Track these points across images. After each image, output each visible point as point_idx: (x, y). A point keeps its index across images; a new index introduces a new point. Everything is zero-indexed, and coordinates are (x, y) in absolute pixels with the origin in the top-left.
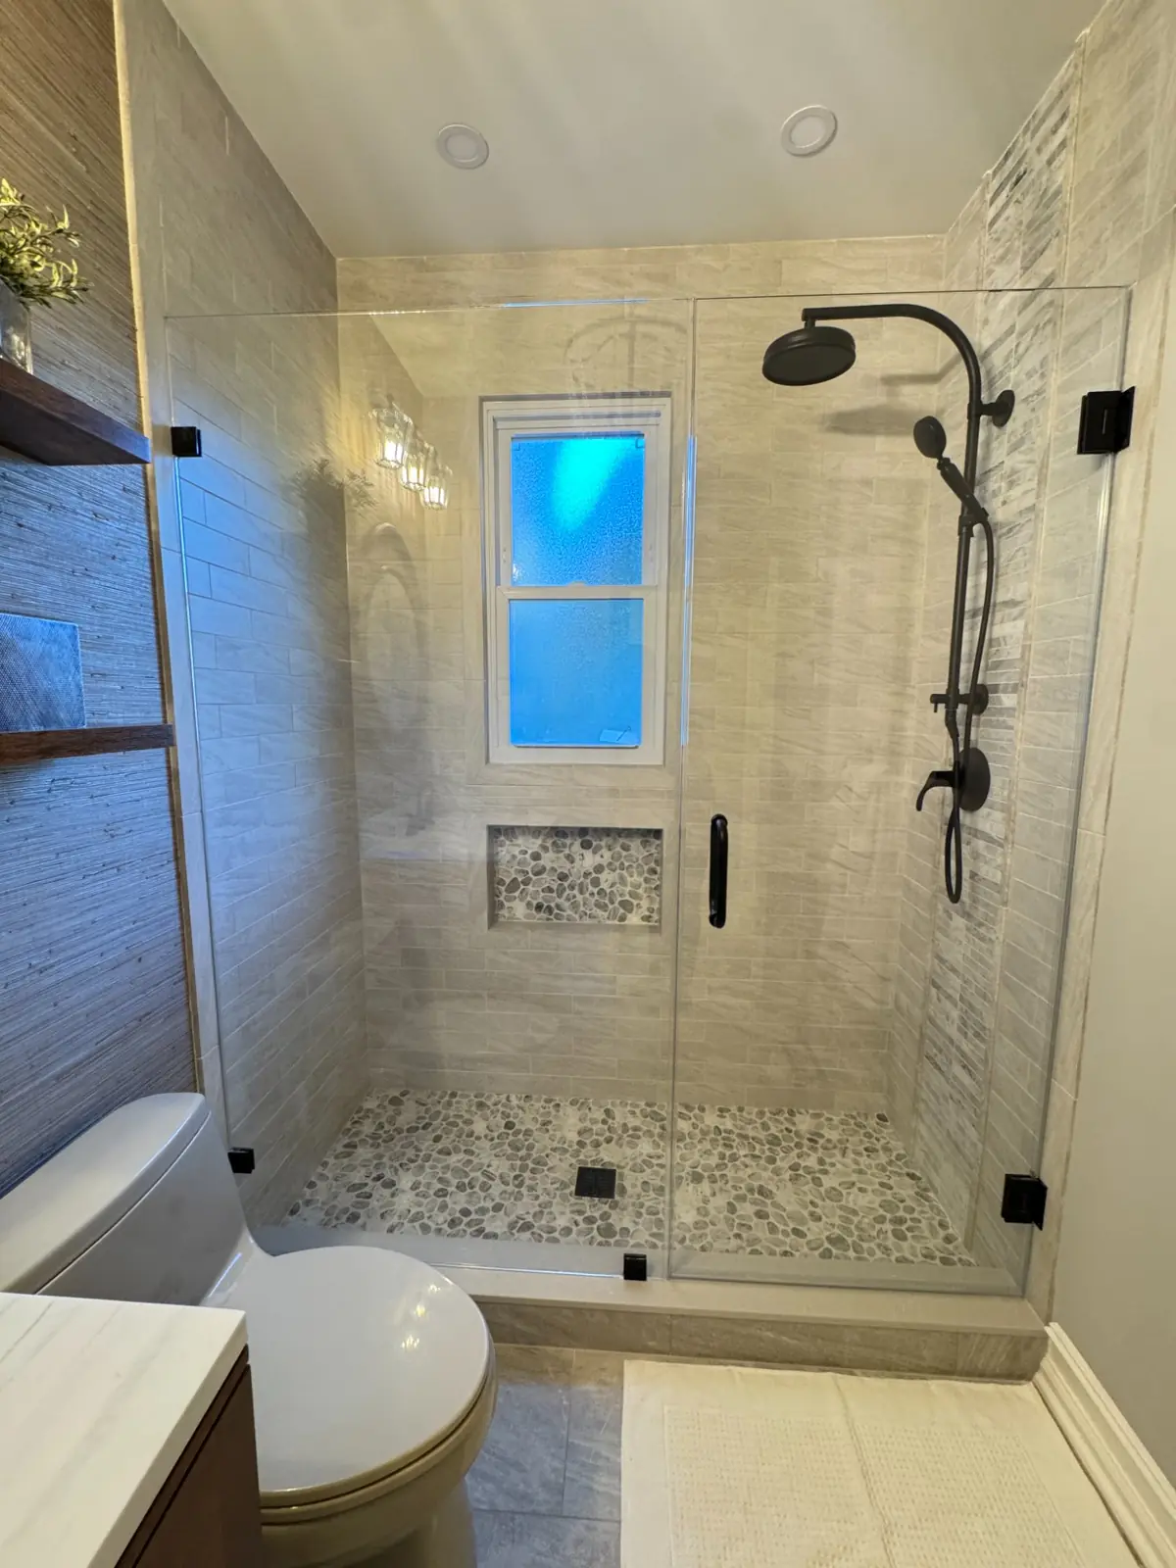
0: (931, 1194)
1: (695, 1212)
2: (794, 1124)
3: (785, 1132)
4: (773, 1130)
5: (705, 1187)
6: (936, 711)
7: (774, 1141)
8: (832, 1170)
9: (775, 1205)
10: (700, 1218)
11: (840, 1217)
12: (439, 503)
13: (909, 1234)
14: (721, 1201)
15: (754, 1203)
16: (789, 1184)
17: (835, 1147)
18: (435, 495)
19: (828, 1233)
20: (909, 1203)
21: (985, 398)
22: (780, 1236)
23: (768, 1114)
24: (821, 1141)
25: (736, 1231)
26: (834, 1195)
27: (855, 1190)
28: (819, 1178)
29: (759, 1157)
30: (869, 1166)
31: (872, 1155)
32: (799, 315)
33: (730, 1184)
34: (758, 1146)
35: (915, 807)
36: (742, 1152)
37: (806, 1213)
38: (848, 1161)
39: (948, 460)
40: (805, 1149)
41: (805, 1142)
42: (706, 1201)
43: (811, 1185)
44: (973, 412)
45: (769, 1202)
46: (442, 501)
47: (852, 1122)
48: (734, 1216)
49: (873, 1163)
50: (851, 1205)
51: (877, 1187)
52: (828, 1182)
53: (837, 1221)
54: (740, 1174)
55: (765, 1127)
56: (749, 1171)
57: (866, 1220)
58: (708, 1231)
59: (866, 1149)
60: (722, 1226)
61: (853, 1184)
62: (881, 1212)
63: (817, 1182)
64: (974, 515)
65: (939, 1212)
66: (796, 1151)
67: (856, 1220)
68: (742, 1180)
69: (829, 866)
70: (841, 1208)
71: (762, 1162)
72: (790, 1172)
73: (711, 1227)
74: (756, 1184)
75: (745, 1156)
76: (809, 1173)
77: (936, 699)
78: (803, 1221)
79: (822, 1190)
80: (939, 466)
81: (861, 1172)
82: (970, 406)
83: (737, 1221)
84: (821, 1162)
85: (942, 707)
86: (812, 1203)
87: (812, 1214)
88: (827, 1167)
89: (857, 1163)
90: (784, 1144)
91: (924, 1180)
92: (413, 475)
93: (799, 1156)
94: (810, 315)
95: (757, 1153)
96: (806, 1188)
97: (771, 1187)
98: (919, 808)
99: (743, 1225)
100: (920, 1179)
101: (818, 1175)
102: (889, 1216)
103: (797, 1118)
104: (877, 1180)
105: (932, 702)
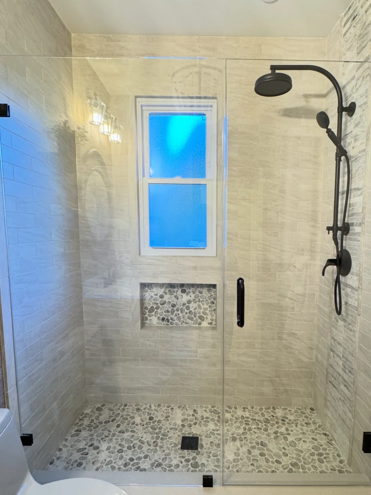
0: (333, 442)
1: (233, 455)
2: (275, 413)
3: (272, 417)
4: (266, 417)
5: (238, 443)
6: (329, 234)
7: (267, 421)
8: (291, 433)
9: (268, 450)
10: (236, 457)
11: (296, 454)
12: (117, 141)
13: (325, 460)
14: (244, 449)
15: (259, 449)
16: (274, 440)
17: (293, 423)
18: (115, 137)
19: (290, 461)
20: (324, 446)
21: (344, 105)
22: (270, 464)
23: (264, 409)
24: (287, 420)
25: (251, 462)
26: (293, 444)
27: (301, 441)
28: (286, 437)
29: (261, 429)
30: (307, 431)
31: (308, 426)
32: (269, 67)
33: (249, 441)
34: (260, 424)
35: (321, 274)
36: (253, 427)
37: (281, 453)
38: (298, 429)
39: (330, 129)
40: (280, 424)
41: (280, 421)
42: (238, 449)
43: (283, 440)
44: (340, 111)
45: (265, 448)
46: (119, 141)
47: (299, 411)
48: (250, 456)
49: (309, 429)
50: (300, 448)
51: (311, 440)
52: (290, 439)
53: (294, 456)
54: (253, 436)
55: (263, 415)
56: (256, 435)
57: (307, 455)
58: (239, 463)
59: (306, 423)
60: (246, 460)
61: (301, 439)
62: (313, 451)
63: (285, 438)
64: (341, 153)
65: (337, 450)
66: (277, 425)
67: (302, 455)
68: (254, 440)
69: (287, 300)
70: (296, 450)
71: (262, 431)
72: (274, 435)
73: (240, 461)
74: (260, 441)
75: (255, 428)
76: (282, 435)
77: (329, 229)
78: (280, 457)
79: (288, 442)
80: (327, 132)
81: (304, 433)
82: (338, 108)
83: (252, 458)
84: (287, 430)
85: (331, 232)
86: (283, 448)
87: (284, 453)
88: (290, 432)
89: (302, 429)
90: (271, 422)
91: (330, 436)
92: (106, 128)
93: (278, 428)
94: (273, 68)
95: (260, 427)
96: (281, 442)
97: (267, 442)
98: (323, 274)
99: (255, 460)
100: (328, 435)
101: (286, 436)
102: (316, 452)
103: (277, 411)
104: (311, 437)
105: (327, 230)
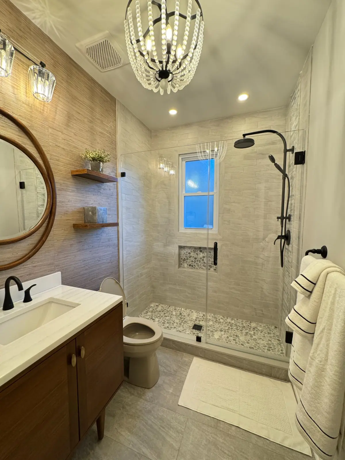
0: (282, 344)
1: (218, 336)
2: (250, 325)
3: (247, 326)
4: (244, 325)
5: (223, 333)
7: (244, 327)
8: (256, 335)
9: (239, 339)
10: (219, 338)
11: (254, 344)
13: (271, 350)
14: (226, 336)
15: (233, 337)
16: (244, 336)
17: (260, 331)
19: (250, 346)
20: (275, 345)
22: (238, 344)
23: (244, 322)
24: (256, 329)
25: (227, 341)
26: (255, 340)
27: (261, 340)
28: (252, 336)
29: (238, 329)
30: (267, 336)
31: (269, 334)
33: (229, 333)
34: (239, 327)
36: (234, 328)
37: (246, 342)
38: (262, 334)
40: (251, 330)
41: (252, 329)
42: (222, 335)
43: (250, 337)
45: (237, 338)
47: (267, 327)
48: (228, 339)
49: (269, 336)
50: (259, 342)
51: (267, 340)
52: (254, 337)
53: (253, 344)
54: (232, 332)
55: (242, 324)
56: (235, 332)
57: (261, 346)
58: (220, 340)
59: (268, 333)
60: (224, 340)
61: (261, 339)
62: (266, 345)
63: (251, 336)
65: (282, 348)
66: (249, 330)
67: (258, 345)
68: (232, 333)
70: (256, 342)
71: (239, 331)
72: (245, 334)
73: (221, 340)
74: (235, 334)
75: (235, 329)
76: (250, 335)
78: (245, 343)
79: (252, 338)
81: (264, 337)
83: (228, 340)
84: (254, 333)
86: (248, 340)
87: (247, 342)
88: (255, 334)
89: (264, 335)
90: (246, 328)
91: (281, 341)
93: (249, 331)
95: (238, 328)
96: (248, 337)
97: (240, 336)
99: (229, 341)
100: (280, 341)
101: (252, 335)
102: (267, 346)
103: (252, 324)
104: (268, 339)
